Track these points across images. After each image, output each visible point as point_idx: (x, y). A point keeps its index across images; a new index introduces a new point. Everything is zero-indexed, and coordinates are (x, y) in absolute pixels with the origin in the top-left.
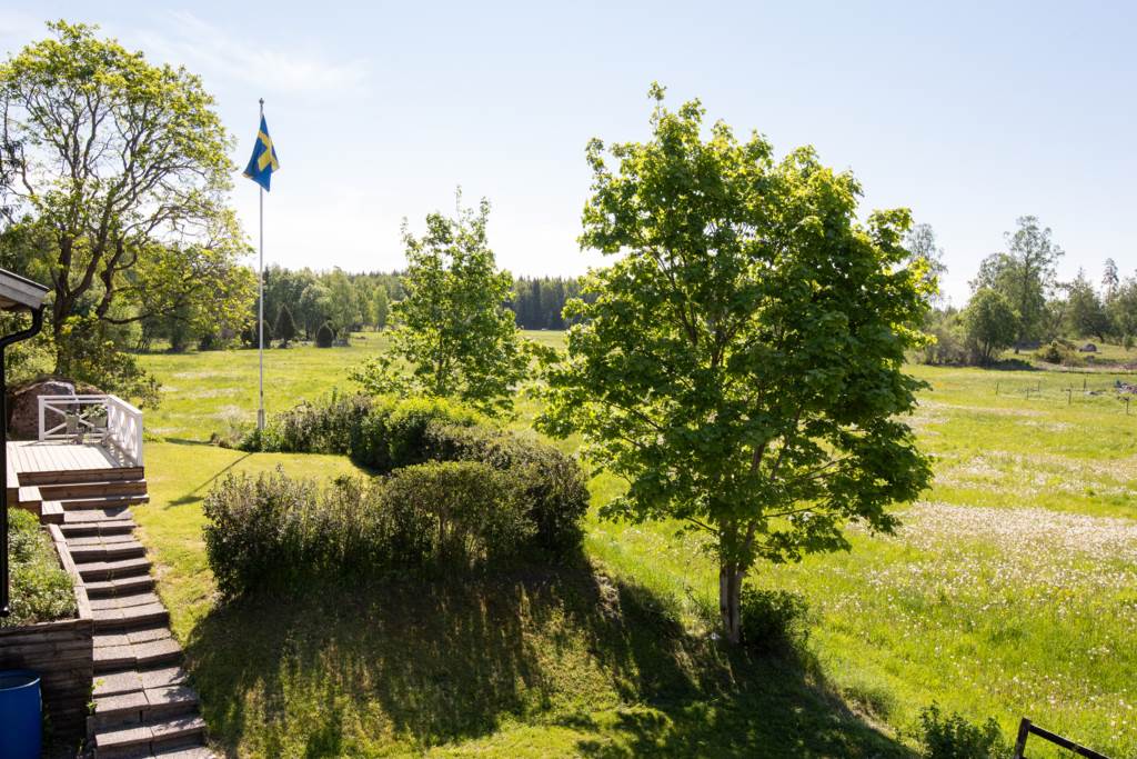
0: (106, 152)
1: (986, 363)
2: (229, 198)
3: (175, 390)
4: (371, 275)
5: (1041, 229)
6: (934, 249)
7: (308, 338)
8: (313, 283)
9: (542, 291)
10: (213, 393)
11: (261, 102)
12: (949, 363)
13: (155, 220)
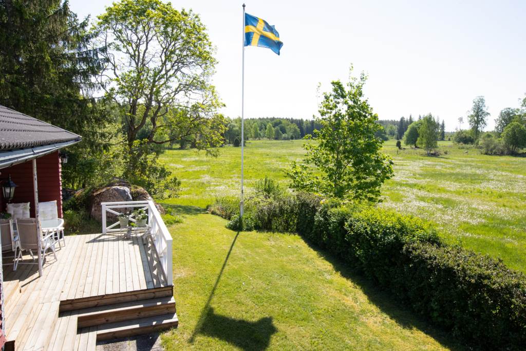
0: (153, 59)
1: (514, 154)
2: (212, 80)
3: (183, 167)
4: (251, 119)
6: (485, 106)
7: (230, 143)
8: (232, 122)
9: (315, 125)
10: (198, 168)
11: (244, 6)
12: (495, 154)
13: (177, 91)
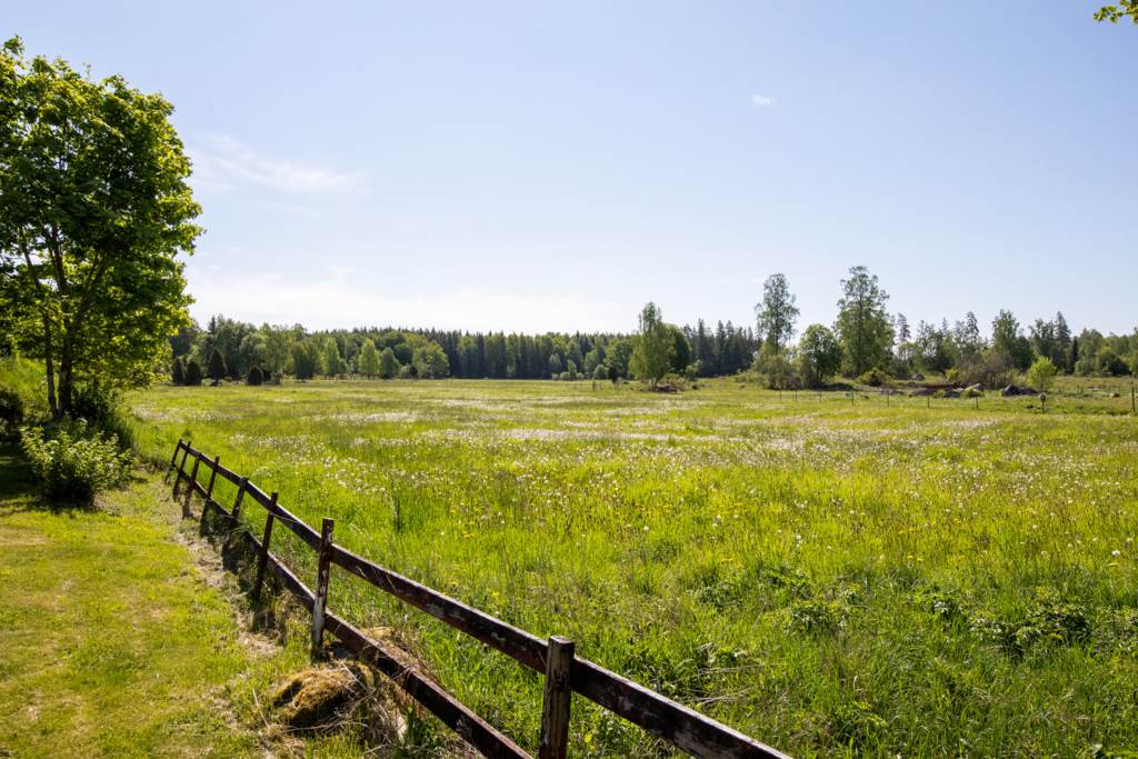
1: (818, 386)
5: (870, 278)
6: (788, 295)
7: (239, 379)
9: (485, 343)
